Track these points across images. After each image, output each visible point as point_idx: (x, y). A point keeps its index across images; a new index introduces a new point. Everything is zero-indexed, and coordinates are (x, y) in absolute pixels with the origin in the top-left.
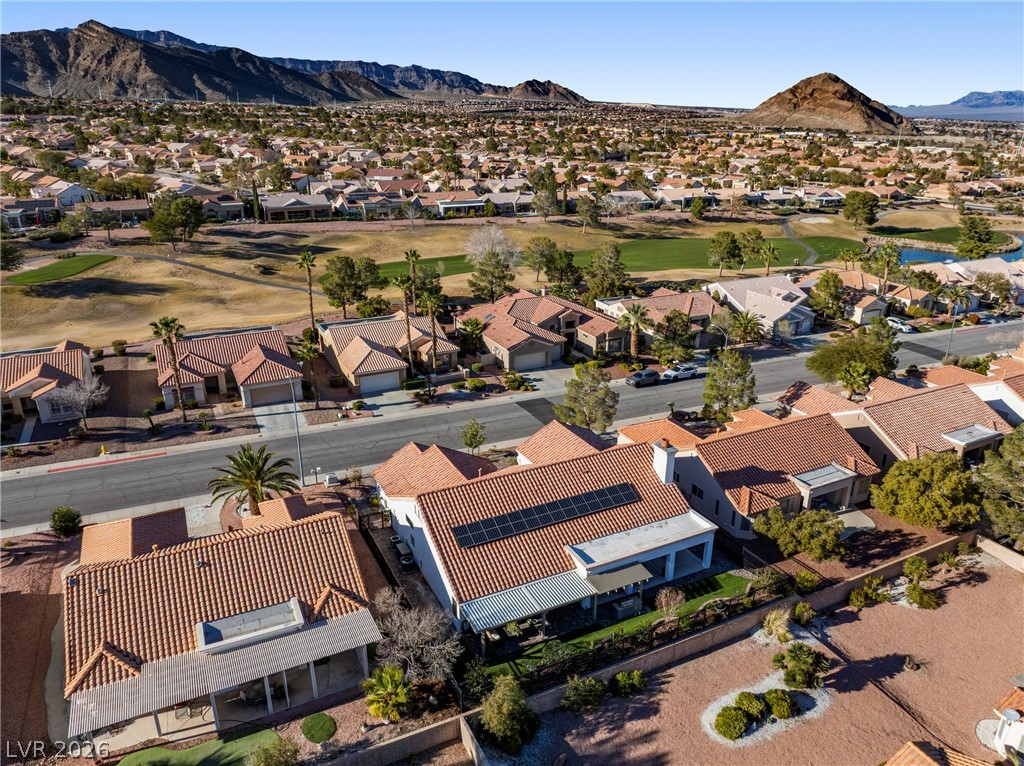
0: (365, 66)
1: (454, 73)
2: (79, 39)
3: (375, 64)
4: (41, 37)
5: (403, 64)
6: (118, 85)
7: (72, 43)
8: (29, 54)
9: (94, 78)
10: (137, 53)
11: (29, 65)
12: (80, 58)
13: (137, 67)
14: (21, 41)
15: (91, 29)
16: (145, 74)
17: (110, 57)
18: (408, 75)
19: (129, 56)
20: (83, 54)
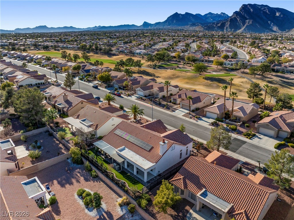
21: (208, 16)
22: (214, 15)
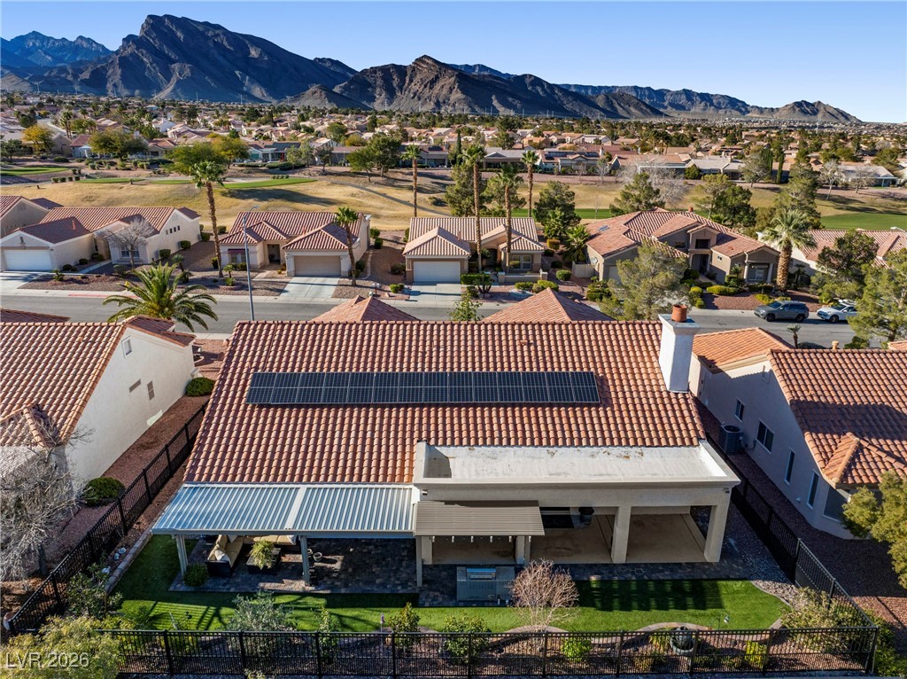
0: (639, 90)
1: (722, 96)
2: (414, 70)
3: (649, 89)
4: (389, 69)
5: (674, 89)
6: (435, 104)
7: (409, 73)
8: (379, 82)
9: (419, 99)
10: (453, 79)
11: (378, 90)
12: (413, 84)
13: (451, 90)
14: (376, 73)
15: (424, 62)
16: (457, 95)
17: (433, 82)
18: (677, 98)
19: (448, 80)
20: (415, 81)
21: (31, 45)
22: (54, 43)
